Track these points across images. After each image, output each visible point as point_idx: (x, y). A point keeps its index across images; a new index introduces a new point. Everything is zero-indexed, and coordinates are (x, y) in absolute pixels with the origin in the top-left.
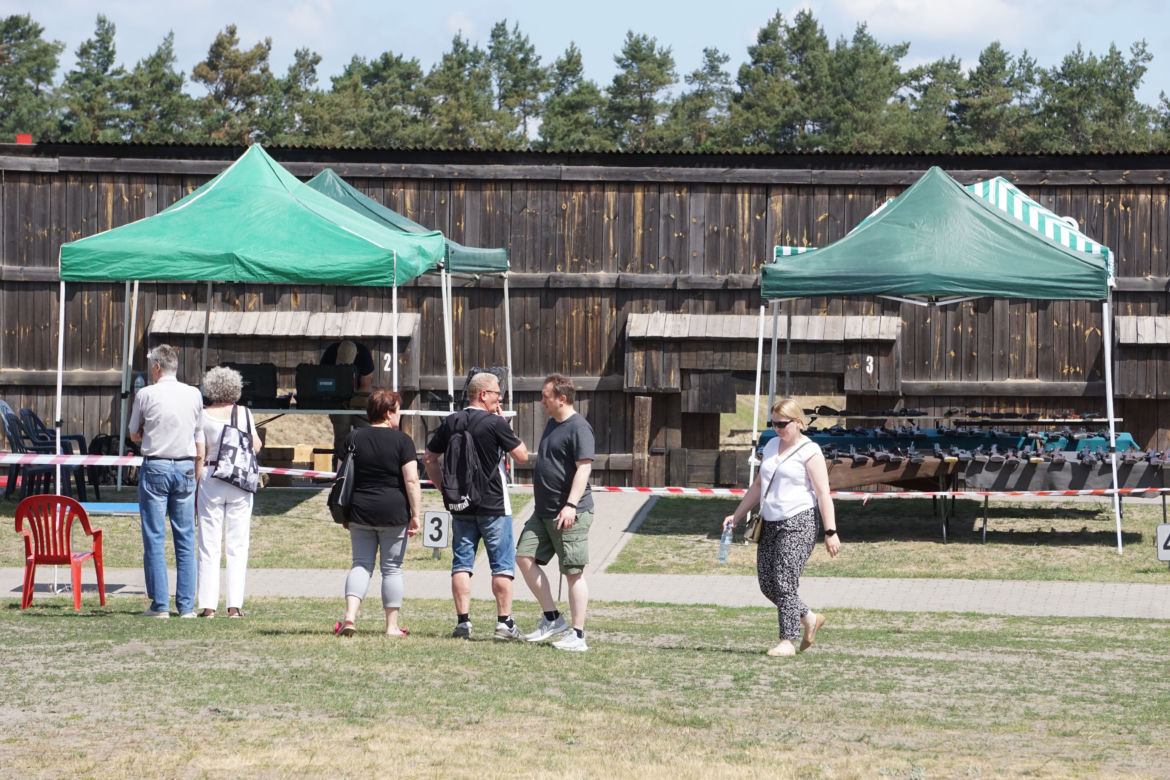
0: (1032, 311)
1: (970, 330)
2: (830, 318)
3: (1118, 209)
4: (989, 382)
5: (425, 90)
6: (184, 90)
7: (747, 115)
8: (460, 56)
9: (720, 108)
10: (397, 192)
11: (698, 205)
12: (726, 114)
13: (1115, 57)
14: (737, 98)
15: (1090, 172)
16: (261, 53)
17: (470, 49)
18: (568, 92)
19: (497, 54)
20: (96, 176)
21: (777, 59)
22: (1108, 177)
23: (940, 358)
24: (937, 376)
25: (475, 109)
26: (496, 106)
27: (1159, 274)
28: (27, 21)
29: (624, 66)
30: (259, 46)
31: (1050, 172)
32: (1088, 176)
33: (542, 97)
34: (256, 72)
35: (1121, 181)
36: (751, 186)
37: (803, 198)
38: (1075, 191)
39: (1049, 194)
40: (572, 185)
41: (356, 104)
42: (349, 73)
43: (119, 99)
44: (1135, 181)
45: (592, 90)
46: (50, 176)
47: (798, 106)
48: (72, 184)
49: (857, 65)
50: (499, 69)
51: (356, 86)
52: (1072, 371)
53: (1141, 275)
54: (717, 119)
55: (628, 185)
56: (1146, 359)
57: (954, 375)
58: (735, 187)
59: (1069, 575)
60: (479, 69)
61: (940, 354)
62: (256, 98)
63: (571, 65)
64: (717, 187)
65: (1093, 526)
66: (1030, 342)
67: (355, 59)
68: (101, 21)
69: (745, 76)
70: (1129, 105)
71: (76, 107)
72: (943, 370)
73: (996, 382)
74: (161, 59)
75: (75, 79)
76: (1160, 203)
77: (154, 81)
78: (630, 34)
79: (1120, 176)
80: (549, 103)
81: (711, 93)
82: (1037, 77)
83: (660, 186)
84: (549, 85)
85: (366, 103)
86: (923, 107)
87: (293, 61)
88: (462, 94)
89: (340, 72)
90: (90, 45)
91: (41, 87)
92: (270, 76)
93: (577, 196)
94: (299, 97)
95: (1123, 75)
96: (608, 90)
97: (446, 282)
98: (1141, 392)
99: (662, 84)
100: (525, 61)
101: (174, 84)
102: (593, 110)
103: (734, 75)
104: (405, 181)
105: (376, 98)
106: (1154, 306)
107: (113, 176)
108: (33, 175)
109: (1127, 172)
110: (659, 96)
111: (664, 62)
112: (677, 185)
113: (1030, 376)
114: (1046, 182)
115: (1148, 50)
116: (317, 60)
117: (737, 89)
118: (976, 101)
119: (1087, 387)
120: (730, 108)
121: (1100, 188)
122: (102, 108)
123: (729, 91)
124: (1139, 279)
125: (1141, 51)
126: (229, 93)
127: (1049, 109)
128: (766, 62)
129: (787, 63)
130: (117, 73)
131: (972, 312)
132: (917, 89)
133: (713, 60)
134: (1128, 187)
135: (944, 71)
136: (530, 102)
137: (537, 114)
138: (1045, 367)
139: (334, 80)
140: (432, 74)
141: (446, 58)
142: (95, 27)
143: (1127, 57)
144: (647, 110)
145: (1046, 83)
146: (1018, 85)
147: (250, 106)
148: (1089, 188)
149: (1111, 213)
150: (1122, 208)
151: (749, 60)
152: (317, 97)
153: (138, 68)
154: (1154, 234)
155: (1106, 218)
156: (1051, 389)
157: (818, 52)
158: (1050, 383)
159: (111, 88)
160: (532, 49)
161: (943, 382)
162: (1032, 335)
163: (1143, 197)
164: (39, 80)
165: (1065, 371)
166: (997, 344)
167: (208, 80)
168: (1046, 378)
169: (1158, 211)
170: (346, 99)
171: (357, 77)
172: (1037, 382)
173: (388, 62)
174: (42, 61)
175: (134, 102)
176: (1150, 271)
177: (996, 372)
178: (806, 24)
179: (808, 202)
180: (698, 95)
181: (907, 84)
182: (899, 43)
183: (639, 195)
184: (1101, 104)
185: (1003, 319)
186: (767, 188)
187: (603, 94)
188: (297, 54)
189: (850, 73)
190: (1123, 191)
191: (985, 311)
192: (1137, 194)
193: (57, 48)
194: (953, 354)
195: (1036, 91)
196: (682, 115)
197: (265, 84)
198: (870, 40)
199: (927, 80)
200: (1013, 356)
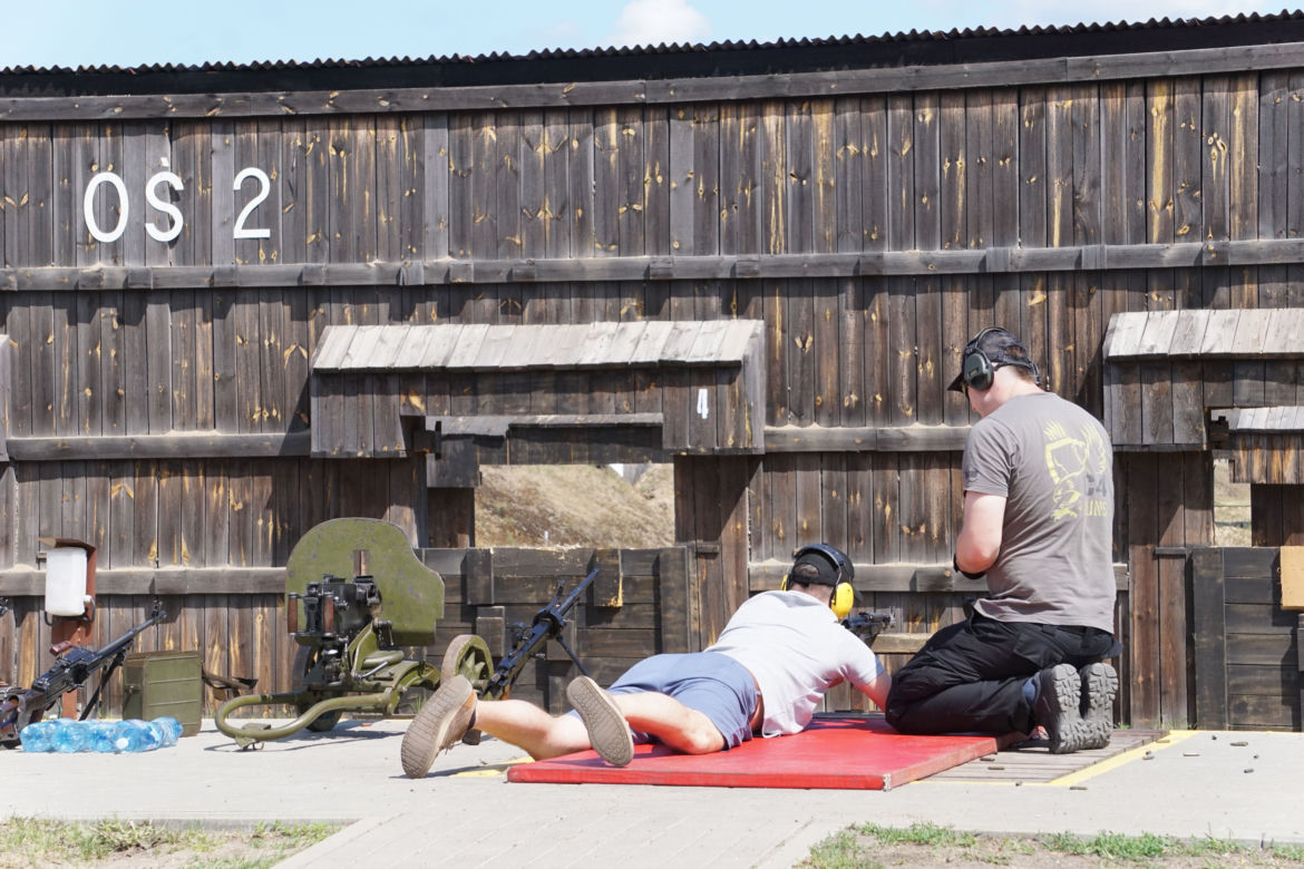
0: (205, 321)
1: (113, 353)
3: (326, 153)
4: (142, 436)
15: (280, 95)
22: (308, 103)
23: (71, 400)
24: (65, 428)
27: (389, 254)
31: (221, 97)
32: (278, 101)
35: (327, 108)
38: (263, 127)
39: (225, 132)
44: (347, 109)
52: (266, 415)
53: (364, 261)
56: (356, 394)
57: (92, 426)
61: (71, 392)
66: (203, 370)
72: (72, 421)
73: (155, 435)
76: (388, 142)
79: (326, 101)
98: (350, 448)
106: (384, 308)
109: (336, 94)
113: (204, 425)
114: (217, 112)
119: (286, 441)
121: (298, 120)
124: (359, 266)
131: (116, 325)
134: (339, 117)
138: (225, 411)
148: (282, 121)
149: (316, 160)
150: (333, 152)
154: (381, 193)
155: (310, 169)
156: (233, 444)
158: (234, 434)
161: (73, 437)
162: (205, 360)
163: (364, 134)
165: (256, 416)
166: (153, 375)
168: (229, 426)
169: (386, 155)
172: (215, 435)
176: (375, 252)
177: (152, 421)
185: (162, 337)
190: (333, 125)
191: (136, 323)
192: (353, 128)
194: (88, 392)
200: (178, 395)
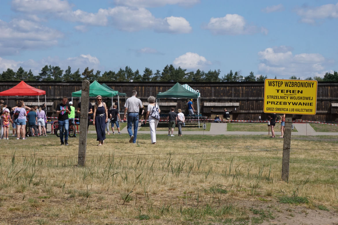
2: (168, 103)
5: (116, 76)
6: (81, 77)
7: (163, 79)
8: (121, 71)
9: (159, 78)
10: (112, 87)
11: (151, 89)
12: (160, 79)
13: (215, 71)
14: (161, 77)
15: (200, 84)
16: (92, 71)
17: (122, 70)
18: (137, 76)
19: (126, 71)
20: (74, 86)
21: (167, 71)
25: (123, 79)
26: (126, 78)
27: (209, 97)
28: (58, 67)
29: (145, 72)
30: (92, 70)
31: (195, 84)
32: (200, 85)
33: (133, 77)
34: (91, 74)
35: (204, 85)
36: (158, 86)
37: (164, 88)
40: (135, 86)
41: (106, 78)
42: (105, 74)
43: (71, 78)
45: (140, 76)
46: (68, 86)
47: (170, 78)
48: (71, 87)
49: (179, 72)
50: (127, 73)
51: (106, 76)
54: (159, 80)
55: (142, 86)
56: (207, 108)
58: (156, 86)
59: (193, 130)
60: (124, 73)
62: (91, 78)
63: (137, 72)
64: (153, 86)
65: (197, 125)
67: (106, 72)
68: (69, 67)
69: (163, 74)
70: (217, 78)
71: (65, 79)
74: (78, 72)
75: (65, 75)
77: (76, 75)
78: (146, 68)
80: (134, 78)
81: (158, 76)
82: (205, 74)
83: (146, 86)
84: (134, 75)
85: (107, 78)
86: (189, 78)
87: (97, 72)
88: (121, 77)
89: (103, 74)
90: (67, 70)
91: (60, 76)
92: (93, 74)
93: (136, 87)
94: (97, 77)
95: (217, 74)
96: (143, 76)
97: (118, 98)
98: (207, 112)
99: (151, 75)
100: (131, 72)
101: (79, 75)
102: (140, 79)
103: (161, 74)
104: (113, 86)
105: (109, 77)
106: (209, 101)
107: (76, 86)
108: (66, 86)
110: (150, 77)
111: (151, 72)
112: (148, 86)
115: (220, 70)
116: (100, 72)
117: (162, 76)
118: (196, 77)
120: (160, 78)
121: (202, 86)
122: (69, 79)
123: (160, 76)
124: (206, 98)
125: (219, 70)
126: (87, 77)
127: (206, 79)
128: (166, 72)
129: (169, 72)
130: (72, 74)
132: (188, 76)
133: (158, 71)
134: (205, 86)
135: (192, 73)
136: (131, 78)
137: (132, 80)
139: (102, 75)
140: (117, 74)
141: (119, 71)
142: (68, 68)
143: (217, 71)
144: (148, 79)
145: (206, 75)
146: (202, 75)
147: (90, 79)
148: (200, 86)
150: (204, 89)
151: (163, 71)
152: (100, 77)
153: (74, 74)
154: (208, 92)
155: (202, 90)
157: (173, 70)
159: (70, 76)
160: (132, 70)
163: (207, 88)
164: (60, 75)
167: (84, 75)
169: (209, 89)
170: (104, 77)
171: (106, 74)
173: (110, 72)
174: (60, 72)
175: (73, 78)
176: (208, 97)
178: (171, 66)
179: (165, 88)
180: (156, 76)
181: (186, 75)
182: (185, 69)
183: (143, 87)
184: (214, 78)
186: (160, 86)
187: (142, 77)
188: (97, 71)
189: (178, 73)
193: (62, 71)
194: (184, 107)
195: (204, 76)
196: (154, 80)
197: (92, 75)
198: (181, 69)
199: (189, 75)
